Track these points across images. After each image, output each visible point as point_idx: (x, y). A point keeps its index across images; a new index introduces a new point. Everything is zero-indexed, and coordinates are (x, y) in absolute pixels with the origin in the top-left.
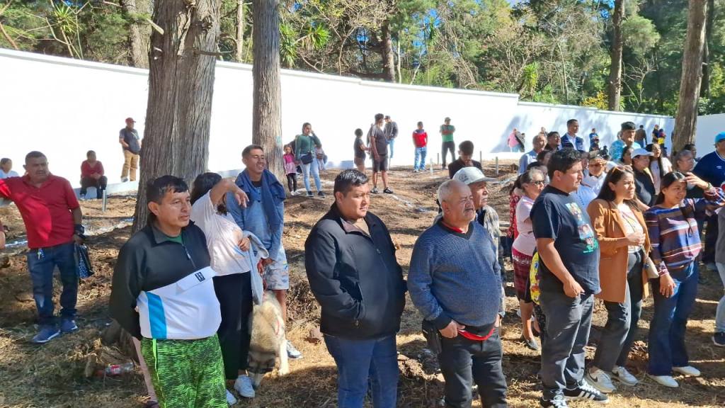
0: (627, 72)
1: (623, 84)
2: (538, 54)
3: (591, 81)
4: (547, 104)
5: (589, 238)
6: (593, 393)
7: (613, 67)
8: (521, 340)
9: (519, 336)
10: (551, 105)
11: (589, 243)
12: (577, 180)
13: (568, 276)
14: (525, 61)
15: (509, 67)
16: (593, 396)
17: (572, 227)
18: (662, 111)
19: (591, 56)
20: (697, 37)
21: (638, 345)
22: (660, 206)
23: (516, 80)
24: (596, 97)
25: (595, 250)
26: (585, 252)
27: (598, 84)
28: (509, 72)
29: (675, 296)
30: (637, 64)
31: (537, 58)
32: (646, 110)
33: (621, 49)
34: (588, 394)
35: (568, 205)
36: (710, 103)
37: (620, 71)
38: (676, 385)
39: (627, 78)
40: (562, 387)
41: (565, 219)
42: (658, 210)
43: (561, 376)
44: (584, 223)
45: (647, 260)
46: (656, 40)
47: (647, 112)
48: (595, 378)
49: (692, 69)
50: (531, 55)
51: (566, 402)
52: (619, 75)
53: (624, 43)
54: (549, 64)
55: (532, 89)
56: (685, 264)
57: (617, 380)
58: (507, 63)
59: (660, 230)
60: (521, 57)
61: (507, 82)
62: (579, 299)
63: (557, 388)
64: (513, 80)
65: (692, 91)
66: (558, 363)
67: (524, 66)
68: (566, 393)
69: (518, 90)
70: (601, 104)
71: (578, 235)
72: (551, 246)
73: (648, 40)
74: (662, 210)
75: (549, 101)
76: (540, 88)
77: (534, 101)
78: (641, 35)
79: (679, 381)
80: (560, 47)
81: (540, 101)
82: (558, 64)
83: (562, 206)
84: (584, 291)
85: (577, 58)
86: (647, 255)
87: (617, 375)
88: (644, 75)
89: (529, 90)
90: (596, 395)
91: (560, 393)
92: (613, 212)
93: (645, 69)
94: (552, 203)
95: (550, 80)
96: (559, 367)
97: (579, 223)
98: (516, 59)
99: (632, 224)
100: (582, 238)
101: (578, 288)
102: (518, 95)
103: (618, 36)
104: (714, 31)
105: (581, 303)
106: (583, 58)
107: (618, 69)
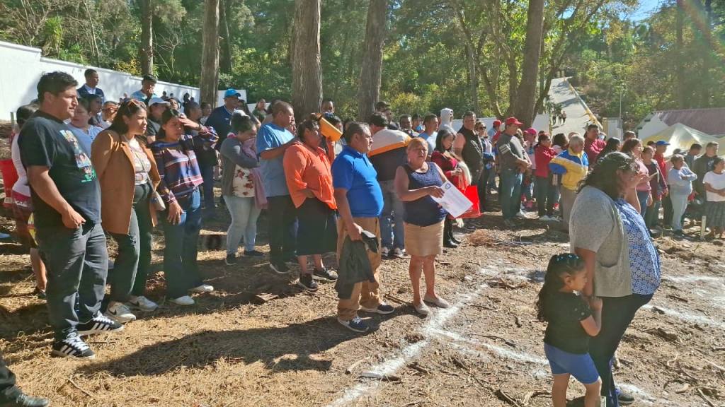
0: (158, 41)
1: (155, 54)
2: (61, 8)
3: (124, 48)
4: (76, 64)
5: (87, 167)
6: (108, 323)
7: (145, 37)
8: (34, 294)
9: (32, 290)
10: (80, 65)
11: (87, 172)
12: (71, 106)
13: (66, 206)
14: (46, 13)
15: (25, 16)
16: (107, 326)
17: (68, 155)
18: (193, 83)
19: (121, 19)
20: (212, 12)
21: (159, 276)
22: (163, 140)
23: (37, 33)
24: (129, 63)
25: (93, 179)
26: (83, 181)
27: (132, 50)
28: (27, 23)
29: (182, 224)
30: (167, 36)
31: (61, 13)
32: (180, 81)
33: (151, 17)
34: (102, 325)
35: (62, 132)
36: (233, 80)
37: (151, 40)
38: (192, 302)
39: (159, 48)
40: (73, 323)
41: (60, 146)
42: (161, 144)
43: (71, 311)
44: (80, 151)
45: (155, 194)
46: (183, 14)
47: (180, 84)
48: (114, 311)
49: (211, 41)
50: (52, 7)
51: (81, 337)
52: (151, 44)
53: (153, 13)
54: (75, 21)
55: (57, 46)
56: (188, 194)
57: (138, 310)
58: (23, 13)
59: (165, 163)
60: (40, 8)
61: (25, 35)
62: (81, 230)
63: (70, 326)
64: (32, 33)
65: (213, 61)
66: (66, 300)
67: (45, 19)
68: (79, 328)
69: (41, 45)
70: (134, 70)
71: (76, 164)
72: (46, 174)
73: (175, 12)
74: (165, 144)
75: (79, 62)
76: (65, 45)
77: (60, 59)
78: (169, 7)
79: (194, 298)
80: (86, 4)
81: (68, 60)
82: (86, 23)
83: (55, 132)
84: (85, 221)
85: (106, 20)
86: (155, 190)
87: (138, 304)
88: (174, 46)
89: (54, 46)
90: (110, 324)
91: (73, 330)
92: (123, 145)
93: (175, 42)
94: (45, 128)
95: (78, 39)
96: (68, 304)
97: (75, 151)
98: (34, 9)
99: (140, 157)
100: (79, 166)
101: (78, 218)
102: (40, 50)
103: (147, 5)
104: (232, 16)
105: (83, 234)
106: (112, 20)
107: (149, 37)
